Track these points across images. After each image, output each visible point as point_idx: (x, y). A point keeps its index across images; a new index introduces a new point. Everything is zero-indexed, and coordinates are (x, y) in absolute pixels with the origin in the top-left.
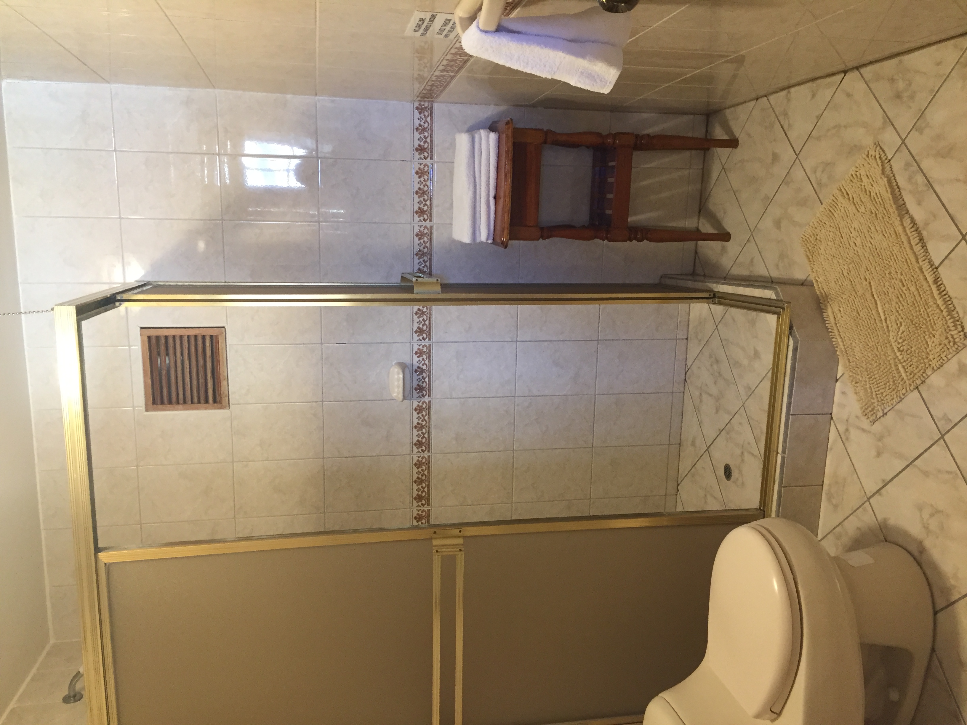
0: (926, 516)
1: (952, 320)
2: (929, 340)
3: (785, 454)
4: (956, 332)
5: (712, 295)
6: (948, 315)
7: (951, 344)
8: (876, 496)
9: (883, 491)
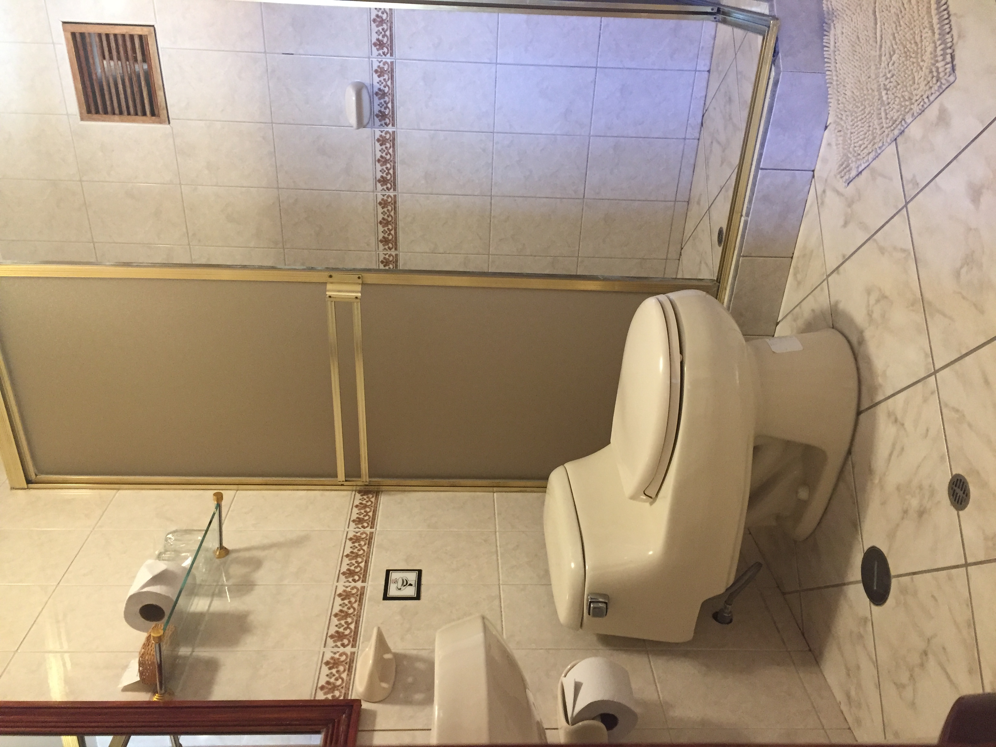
0: (872, 301)
1: (942, 46)
2: (916, 74)
3: (749, 217)
4: (942, 63)
5: (715, 10)
6: (939, 39)
7: (934, 79)
8: (834, 275)
9: (841, 268)
